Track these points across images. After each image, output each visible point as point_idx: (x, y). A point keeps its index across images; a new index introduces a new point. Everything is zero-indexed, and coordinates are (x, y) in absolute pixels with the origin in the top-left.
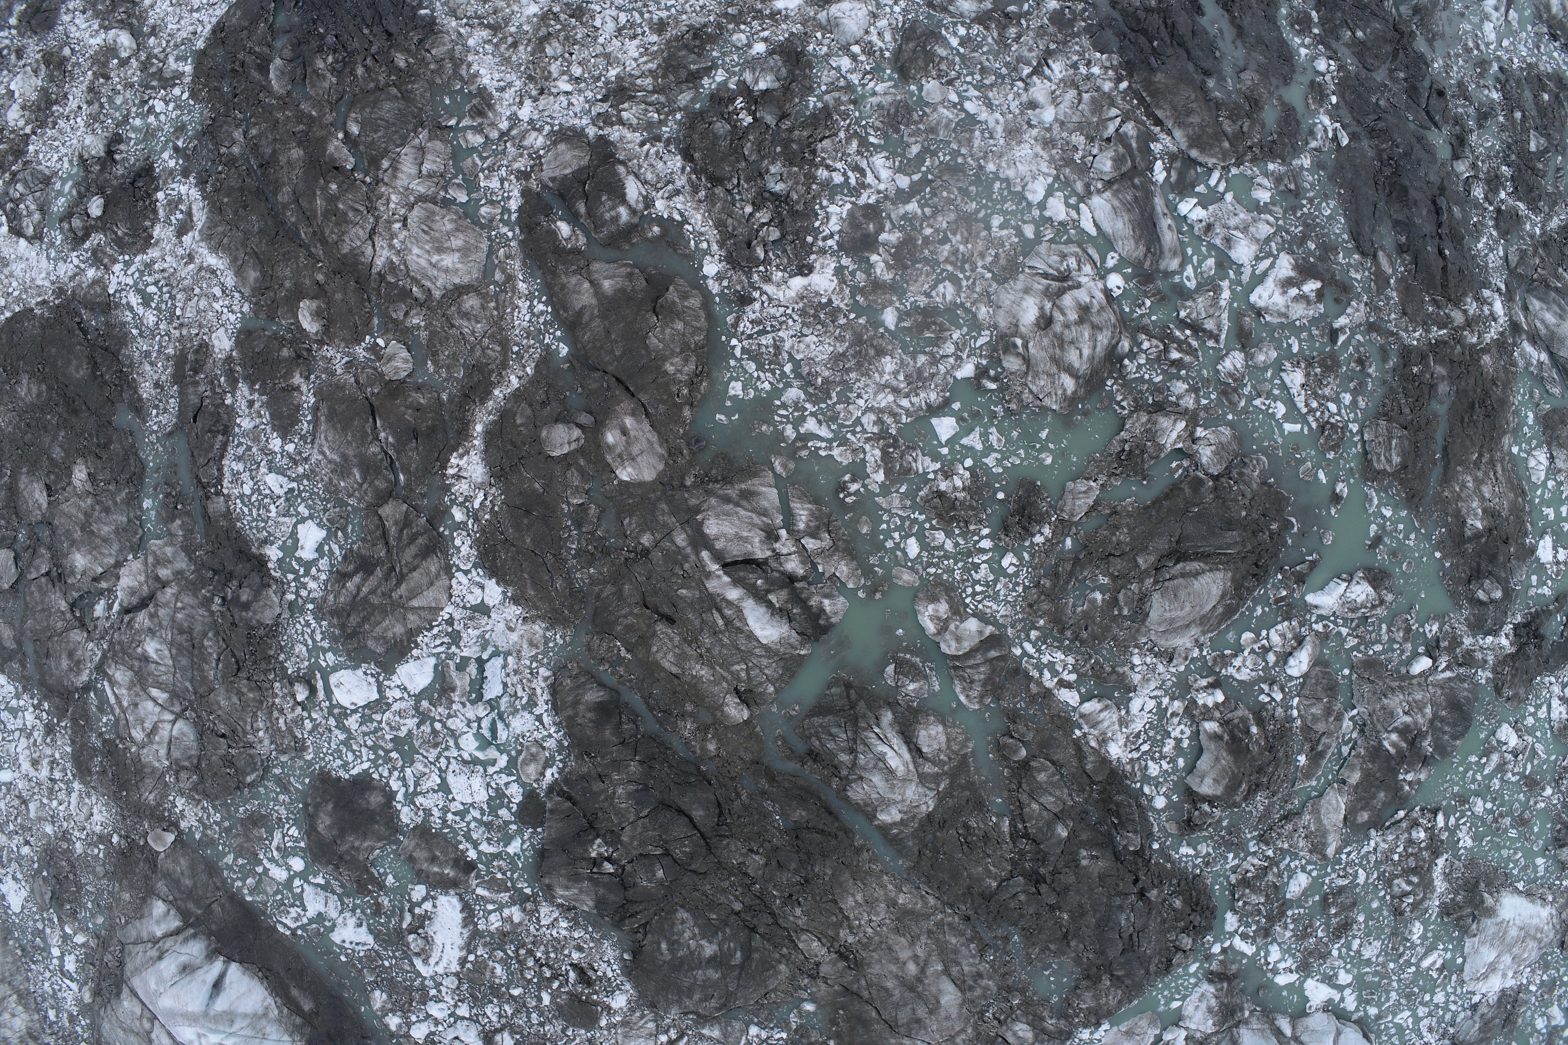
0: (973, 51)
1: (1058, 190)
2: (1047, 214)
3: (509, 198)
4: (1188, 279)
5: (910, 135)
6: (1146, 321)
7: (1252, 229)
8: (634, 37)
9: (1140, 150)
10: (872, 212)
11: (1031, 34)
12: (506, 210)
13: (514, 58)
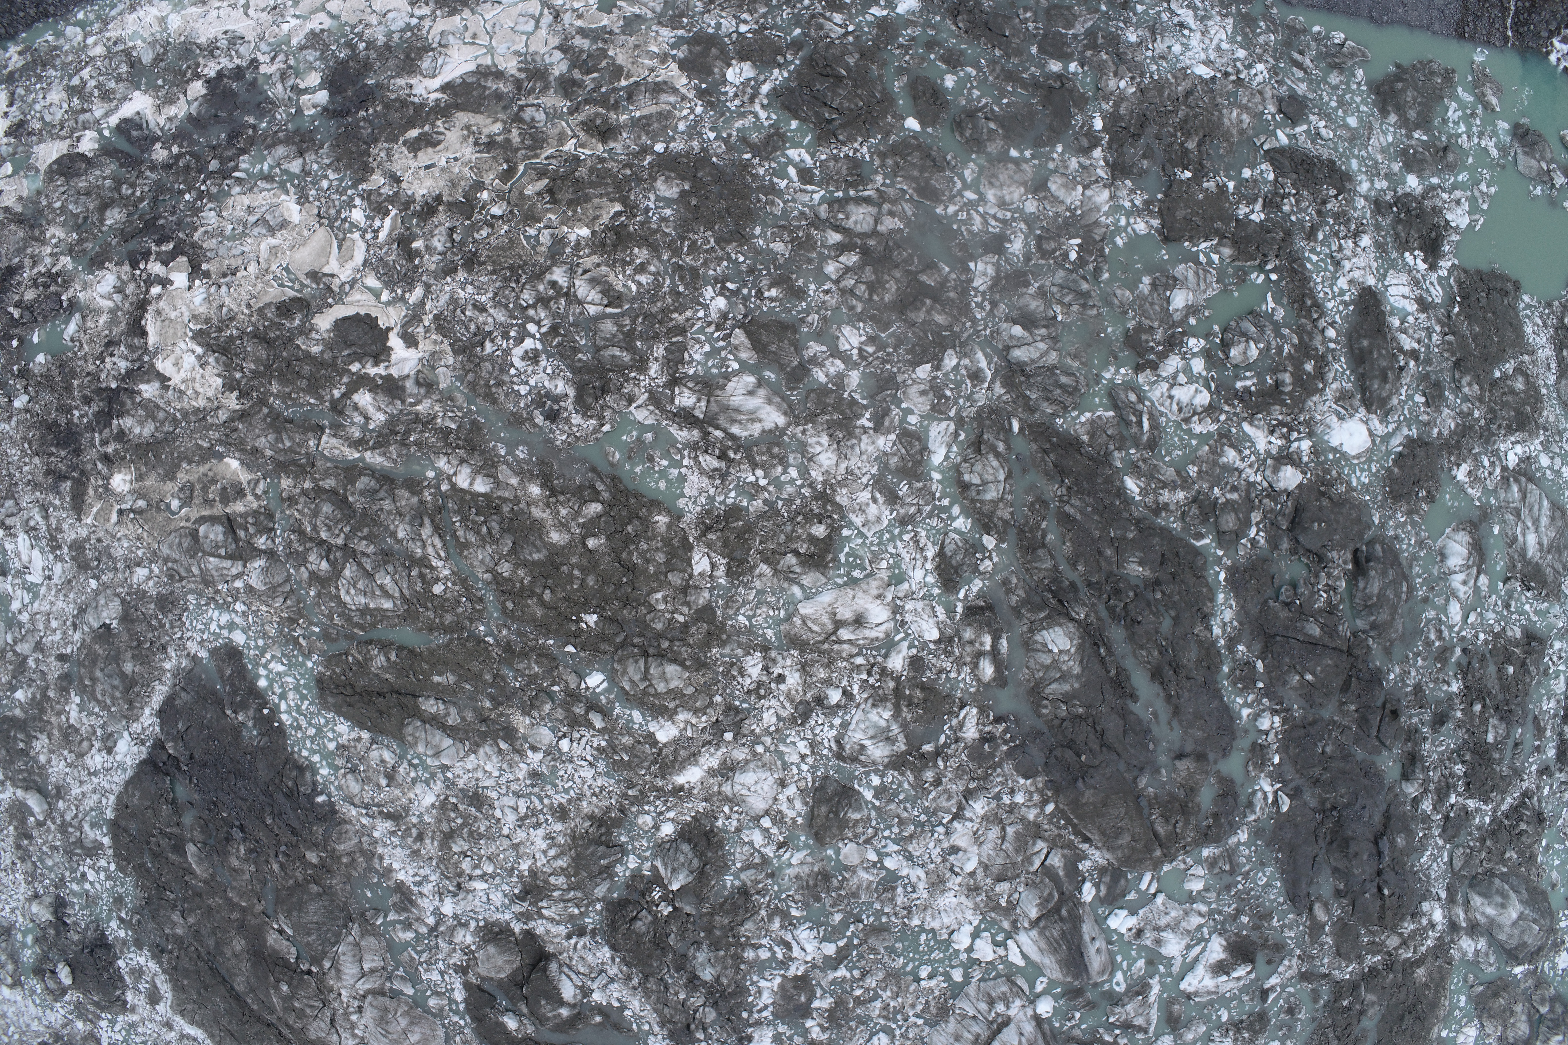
0: (890, 801)
1: (985, 930)
2: (974, 956)
3: (453, 990)
4: (1118, 984)
5: (832, 906)
6: (1077, 1032)
7: (1184, 924)
8: (538, 825)
9: (1066, 875)
10: (803, 983)
11: (950, 775)
12: (451, 1001)
13: (423, 852)
